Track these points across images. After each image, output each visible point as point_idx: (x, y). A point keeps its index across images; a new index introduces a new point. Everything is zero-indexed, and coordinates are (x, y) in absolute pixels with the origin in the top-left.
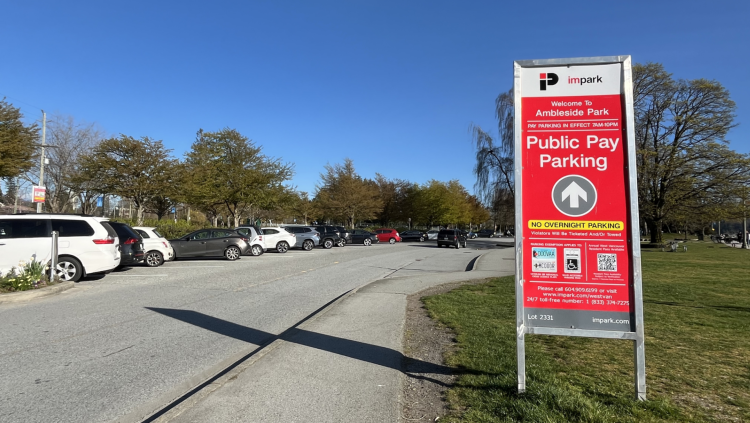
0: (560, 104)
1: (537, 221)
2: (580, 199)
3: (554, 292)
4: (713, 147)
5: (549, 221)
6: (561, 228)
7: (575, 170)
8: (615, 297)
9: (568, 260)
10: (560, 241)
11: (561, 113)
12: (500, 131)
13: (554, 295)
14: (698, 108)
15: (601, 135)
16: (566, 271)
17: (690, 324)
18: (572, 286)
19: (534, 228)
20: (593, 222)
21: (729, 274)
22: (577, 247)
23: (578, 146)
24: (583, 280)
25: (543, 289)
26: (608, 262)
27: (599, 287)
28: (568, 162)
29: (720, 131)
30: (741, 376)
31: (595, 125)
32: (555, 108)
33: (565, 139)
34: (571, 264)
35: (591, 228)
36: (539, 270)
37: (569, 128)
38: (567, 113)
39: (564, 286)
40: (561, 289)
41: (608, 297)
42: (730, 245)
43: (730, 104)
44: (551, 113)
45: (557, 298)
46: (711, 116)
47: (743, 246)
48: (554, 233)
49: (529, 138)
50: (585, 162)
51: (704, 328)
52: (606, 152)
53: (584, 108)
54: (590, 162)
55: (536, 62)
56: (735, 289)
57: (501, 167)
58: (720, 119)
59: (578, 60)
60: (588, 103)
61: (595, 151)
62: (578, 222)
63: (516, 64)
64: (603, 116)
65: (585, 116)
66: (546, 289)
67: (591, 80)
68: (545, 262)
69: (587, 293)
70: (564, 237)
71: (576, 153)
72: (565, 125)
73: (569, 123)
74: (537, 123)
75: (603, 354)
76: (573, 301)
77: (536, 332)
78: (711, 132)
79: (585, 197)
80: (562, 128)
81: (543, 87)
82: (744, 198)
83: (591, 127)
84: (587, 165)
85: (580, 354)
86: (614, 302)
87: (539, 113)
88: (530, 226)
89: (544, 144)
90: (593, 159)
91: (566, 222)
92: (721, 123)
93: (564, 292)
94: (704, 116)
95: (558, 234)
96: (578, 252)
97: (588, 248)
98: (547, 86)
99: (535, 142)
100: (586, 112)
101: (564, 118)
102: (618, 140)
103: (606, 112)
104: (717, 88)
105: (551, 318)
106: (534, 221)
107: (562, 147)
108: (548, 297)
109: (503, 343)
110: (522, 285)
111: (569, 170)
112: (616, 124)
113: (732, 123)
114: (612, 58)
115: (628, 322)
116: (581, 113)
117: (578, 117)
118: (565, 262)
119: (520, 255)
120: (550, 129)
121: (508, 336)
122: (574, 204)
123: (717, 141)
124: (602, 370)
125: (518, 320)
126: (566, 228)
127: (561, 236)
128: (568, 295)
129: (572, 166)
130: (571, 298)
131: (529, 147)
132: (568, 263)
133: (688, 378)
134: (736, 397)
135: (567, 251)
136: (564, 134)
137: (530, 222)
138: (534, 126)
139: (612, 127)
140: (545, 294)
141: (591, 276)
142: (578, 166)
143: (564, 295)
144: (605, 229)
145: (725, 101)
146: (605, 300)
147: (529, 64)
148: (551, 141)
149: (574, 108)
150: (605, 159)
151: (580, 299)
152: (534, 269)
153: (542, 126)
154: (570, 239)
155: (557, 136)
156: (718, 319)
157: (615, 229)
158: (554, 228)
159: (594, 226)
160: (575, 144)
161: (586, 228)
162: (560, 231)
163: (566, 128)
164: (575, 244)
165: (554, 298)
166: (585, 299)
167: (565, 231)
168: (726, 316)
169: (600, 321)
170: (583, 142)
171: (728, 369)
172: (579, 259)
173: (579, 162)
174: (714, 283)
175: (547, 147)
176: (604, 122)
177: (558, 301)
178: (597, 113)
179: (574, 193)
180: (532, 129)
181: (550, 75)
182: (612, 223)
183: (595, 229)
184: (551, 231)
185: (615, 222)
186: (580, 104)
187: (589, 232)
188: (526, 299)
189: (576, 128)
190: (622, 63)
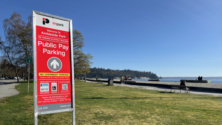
0: (50, 31)
1: (42, 73)
2: (57, 65)
3: (48, 98)
4: (79, 51)
5: (46, 73)
6: (50, 76)
7: (55, 55)
8: (67, 98)
9: (53, 87)
10: (50, 80)
11: (50, 34)
12: (5, 35)
13: (48, 99)
14: (75, 38)
15: (63, 44)
16: (52, 91)
17: (79, 104)
18: (54, 96)
19: (41, 75)
20: (61, 74)
21: (84, 89)
22: (56, 82)
23: (56, 47)
24: (57, 93)
25: (44, 98)
26: (65, 87)
27: (62, 95)
28: (53, 52)
29: (80, 47)
30: (95, 116)
31: (61, 41)
32: (48, 32)
33: (52, 44)
34: (54, 88)
35: (60, 76)
36: (43, 91)
37: (53, 40)
38: (53, 35)
39: (51, 96)
40: (50, 97)
41: (65, 98)
42: (82, 81)
43: (83, 39)
44: (47, 34)
45: (49, 100)
46: (78, 42)
47: (85, 81)
48: (48, 78)
49: (39, 42)
50: (58, 53)
51: (83, 105)
52: (64, 50)
53: (58, 34)
54: (60, 53)
55: (41, 13)
56: (86, 93)
57: (5, 50)
58: (80, 43)
59: (56, 16)
60: (59, 33)
61: (61, 50)
62: (56, 74)
63: (33, 11)
64: (63, 38)
65: (58, 37)
66: (45, 98)
67: (60, 25)
68: (45, 88)
69: (59, 98)
70: (51, 79)
71: (56, 50)
72: (52, 39)
73: (53, 38)
74: (42, 37)
75: (58, 118)
76: (55, 101)
77: (42, 114)
78: (78, 46)
79: (58, 65)
80: (51, 40)
81: (44, 23)
82: (86, 67)
83: (60, 41)
84: (59, 54)
85: (51, 119)
86: (67, 100)
87: (42, 33)
88: (39, 75)
89: (44, 45)
90: (61, 52)
91: (52, 73)
92: (81, 44)
93: (51, 98)
94: (77, 41)
95: (49, 78)
96: (56, 84)
97: (59, 82)
98: (45, 23)
99: (41, 44)
100: (58, 36)
101: (51, 36)
102: (68, 47)
103: (65, 37)
104: (80, 34)
105: (47, 108)
106: (41, 73)
107: (51, 47)
108: (46, 101)
109: (21, 122)
110: (37, 97)
111: (53, 55)
112: (68, 42)
113: (83, 45)
114: (67, 19)
115: (71, 105)
116: (57, 36)
117: (56, 37)
118: (52, 87)
119: (36, 86)
120: (46, 39)
121: (22, 119)
122: (55, 67)
123: (80, 50)
124: (60, 123)
125: (35, 111)
126: (52, 76)
127: (50, 79)
128: (53, 99)
129: (54, 54)
130: (54, 100)
131: (39, 45)
132: (53, 88)
133: (83, 120)
134: (95, 122)
135: (52, 84)
136: (52, 42)
137: (39, 73)
138: (41, 37)
139: (66, 42)
140: (45, 100)
141: (60, 92)
142: (56, 54)
143: (51, 99)
144: (64, 76)
145: (82, 38)
146: (64, 99)
147: (39, 13)
148: (47, 44)
149: (55, 33)
150: (64, 53)
151: (56, 100)
152: (41, 91)
153: (44, 38)
154: (53, 79)
155: (49, 42)
156: (85, 102)
157: (67, 76)
158: (48, 76)
159: (61, 75)
160: (55, 46)
161: (59, 76)
162: (50, 77)
163: (52, 40)
164: (55, 81)
165: (48, 100)
166: (58, 100)
167: (52, 77)
168: (86, 101)
169: (63, 106)
170: (58, 46)
171: (91, 115)
172: (56, 86)
173: (56, 53)
174: (81, 92)
175: (45, 46)
176: (64, 40)
177: (49, 101)
178: (62, 37)
179: (55, 63)
180: (40, 38)
181: (46, 20)
182: (66, 74)
183: (61, 76)
184: (47, 77)
185: (67, 74)
186: (57, 32)
187: (59, 77)
188: (38, 102)
189: (55, 41)
190: (69, 21)
